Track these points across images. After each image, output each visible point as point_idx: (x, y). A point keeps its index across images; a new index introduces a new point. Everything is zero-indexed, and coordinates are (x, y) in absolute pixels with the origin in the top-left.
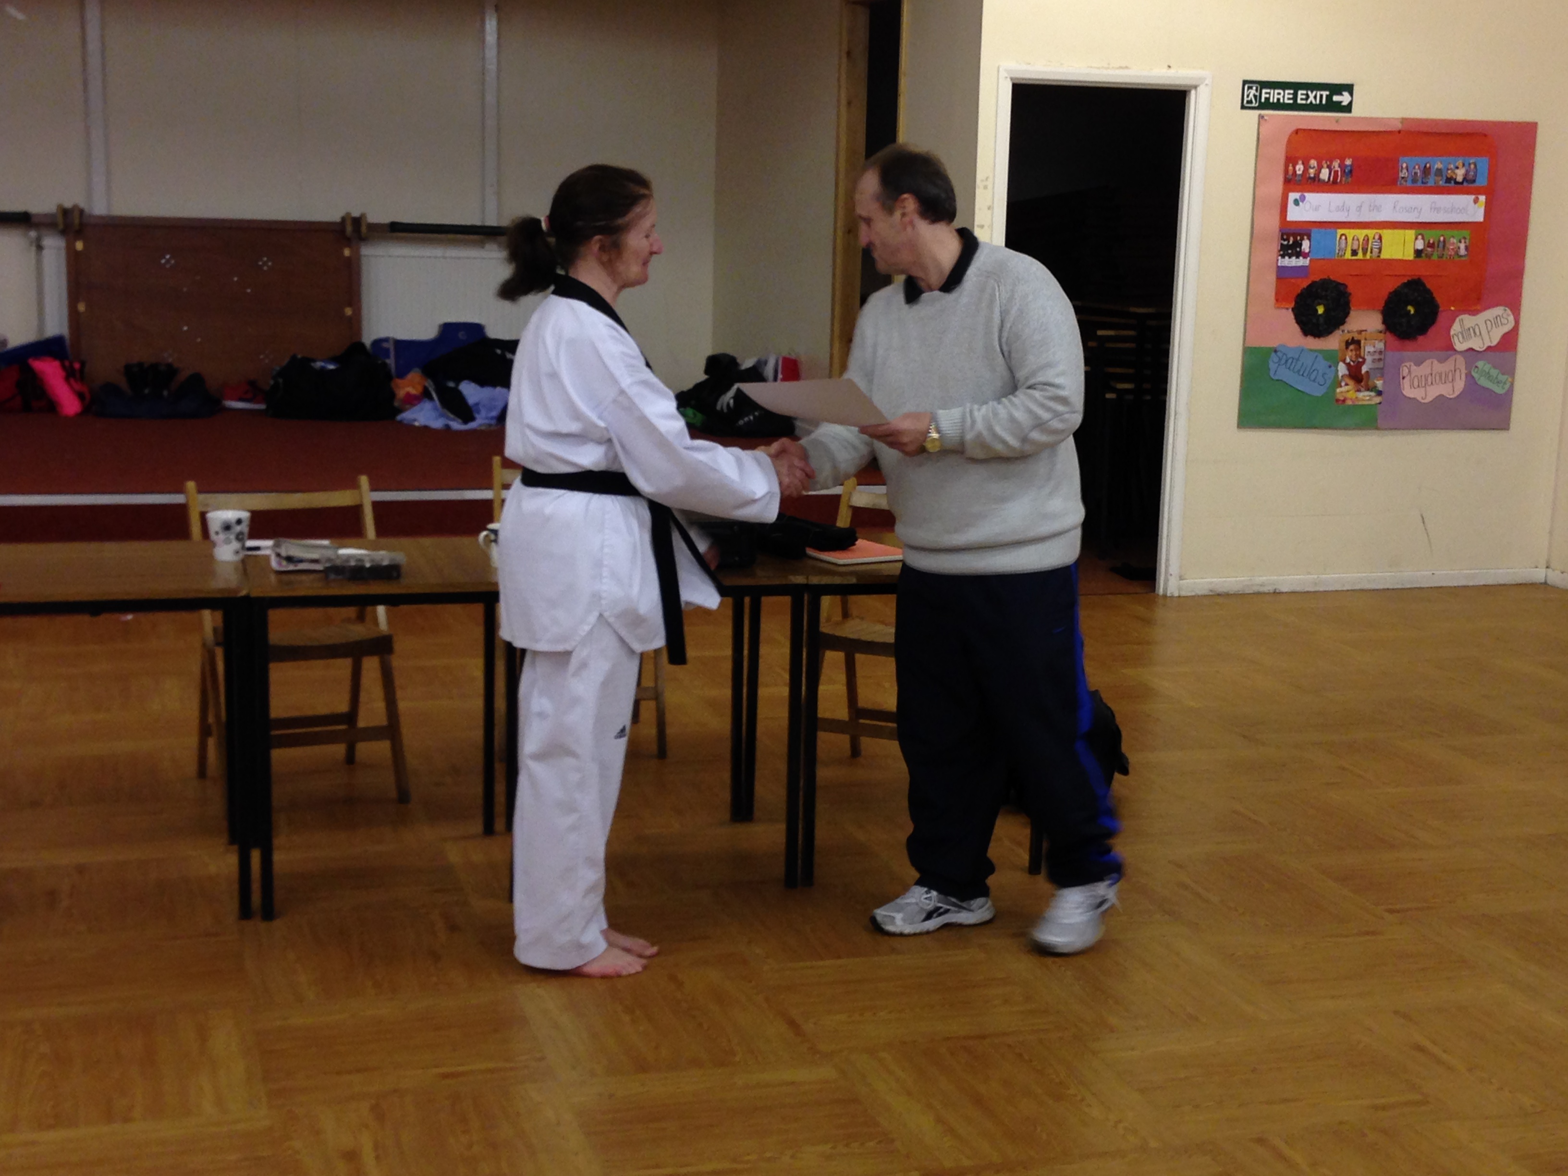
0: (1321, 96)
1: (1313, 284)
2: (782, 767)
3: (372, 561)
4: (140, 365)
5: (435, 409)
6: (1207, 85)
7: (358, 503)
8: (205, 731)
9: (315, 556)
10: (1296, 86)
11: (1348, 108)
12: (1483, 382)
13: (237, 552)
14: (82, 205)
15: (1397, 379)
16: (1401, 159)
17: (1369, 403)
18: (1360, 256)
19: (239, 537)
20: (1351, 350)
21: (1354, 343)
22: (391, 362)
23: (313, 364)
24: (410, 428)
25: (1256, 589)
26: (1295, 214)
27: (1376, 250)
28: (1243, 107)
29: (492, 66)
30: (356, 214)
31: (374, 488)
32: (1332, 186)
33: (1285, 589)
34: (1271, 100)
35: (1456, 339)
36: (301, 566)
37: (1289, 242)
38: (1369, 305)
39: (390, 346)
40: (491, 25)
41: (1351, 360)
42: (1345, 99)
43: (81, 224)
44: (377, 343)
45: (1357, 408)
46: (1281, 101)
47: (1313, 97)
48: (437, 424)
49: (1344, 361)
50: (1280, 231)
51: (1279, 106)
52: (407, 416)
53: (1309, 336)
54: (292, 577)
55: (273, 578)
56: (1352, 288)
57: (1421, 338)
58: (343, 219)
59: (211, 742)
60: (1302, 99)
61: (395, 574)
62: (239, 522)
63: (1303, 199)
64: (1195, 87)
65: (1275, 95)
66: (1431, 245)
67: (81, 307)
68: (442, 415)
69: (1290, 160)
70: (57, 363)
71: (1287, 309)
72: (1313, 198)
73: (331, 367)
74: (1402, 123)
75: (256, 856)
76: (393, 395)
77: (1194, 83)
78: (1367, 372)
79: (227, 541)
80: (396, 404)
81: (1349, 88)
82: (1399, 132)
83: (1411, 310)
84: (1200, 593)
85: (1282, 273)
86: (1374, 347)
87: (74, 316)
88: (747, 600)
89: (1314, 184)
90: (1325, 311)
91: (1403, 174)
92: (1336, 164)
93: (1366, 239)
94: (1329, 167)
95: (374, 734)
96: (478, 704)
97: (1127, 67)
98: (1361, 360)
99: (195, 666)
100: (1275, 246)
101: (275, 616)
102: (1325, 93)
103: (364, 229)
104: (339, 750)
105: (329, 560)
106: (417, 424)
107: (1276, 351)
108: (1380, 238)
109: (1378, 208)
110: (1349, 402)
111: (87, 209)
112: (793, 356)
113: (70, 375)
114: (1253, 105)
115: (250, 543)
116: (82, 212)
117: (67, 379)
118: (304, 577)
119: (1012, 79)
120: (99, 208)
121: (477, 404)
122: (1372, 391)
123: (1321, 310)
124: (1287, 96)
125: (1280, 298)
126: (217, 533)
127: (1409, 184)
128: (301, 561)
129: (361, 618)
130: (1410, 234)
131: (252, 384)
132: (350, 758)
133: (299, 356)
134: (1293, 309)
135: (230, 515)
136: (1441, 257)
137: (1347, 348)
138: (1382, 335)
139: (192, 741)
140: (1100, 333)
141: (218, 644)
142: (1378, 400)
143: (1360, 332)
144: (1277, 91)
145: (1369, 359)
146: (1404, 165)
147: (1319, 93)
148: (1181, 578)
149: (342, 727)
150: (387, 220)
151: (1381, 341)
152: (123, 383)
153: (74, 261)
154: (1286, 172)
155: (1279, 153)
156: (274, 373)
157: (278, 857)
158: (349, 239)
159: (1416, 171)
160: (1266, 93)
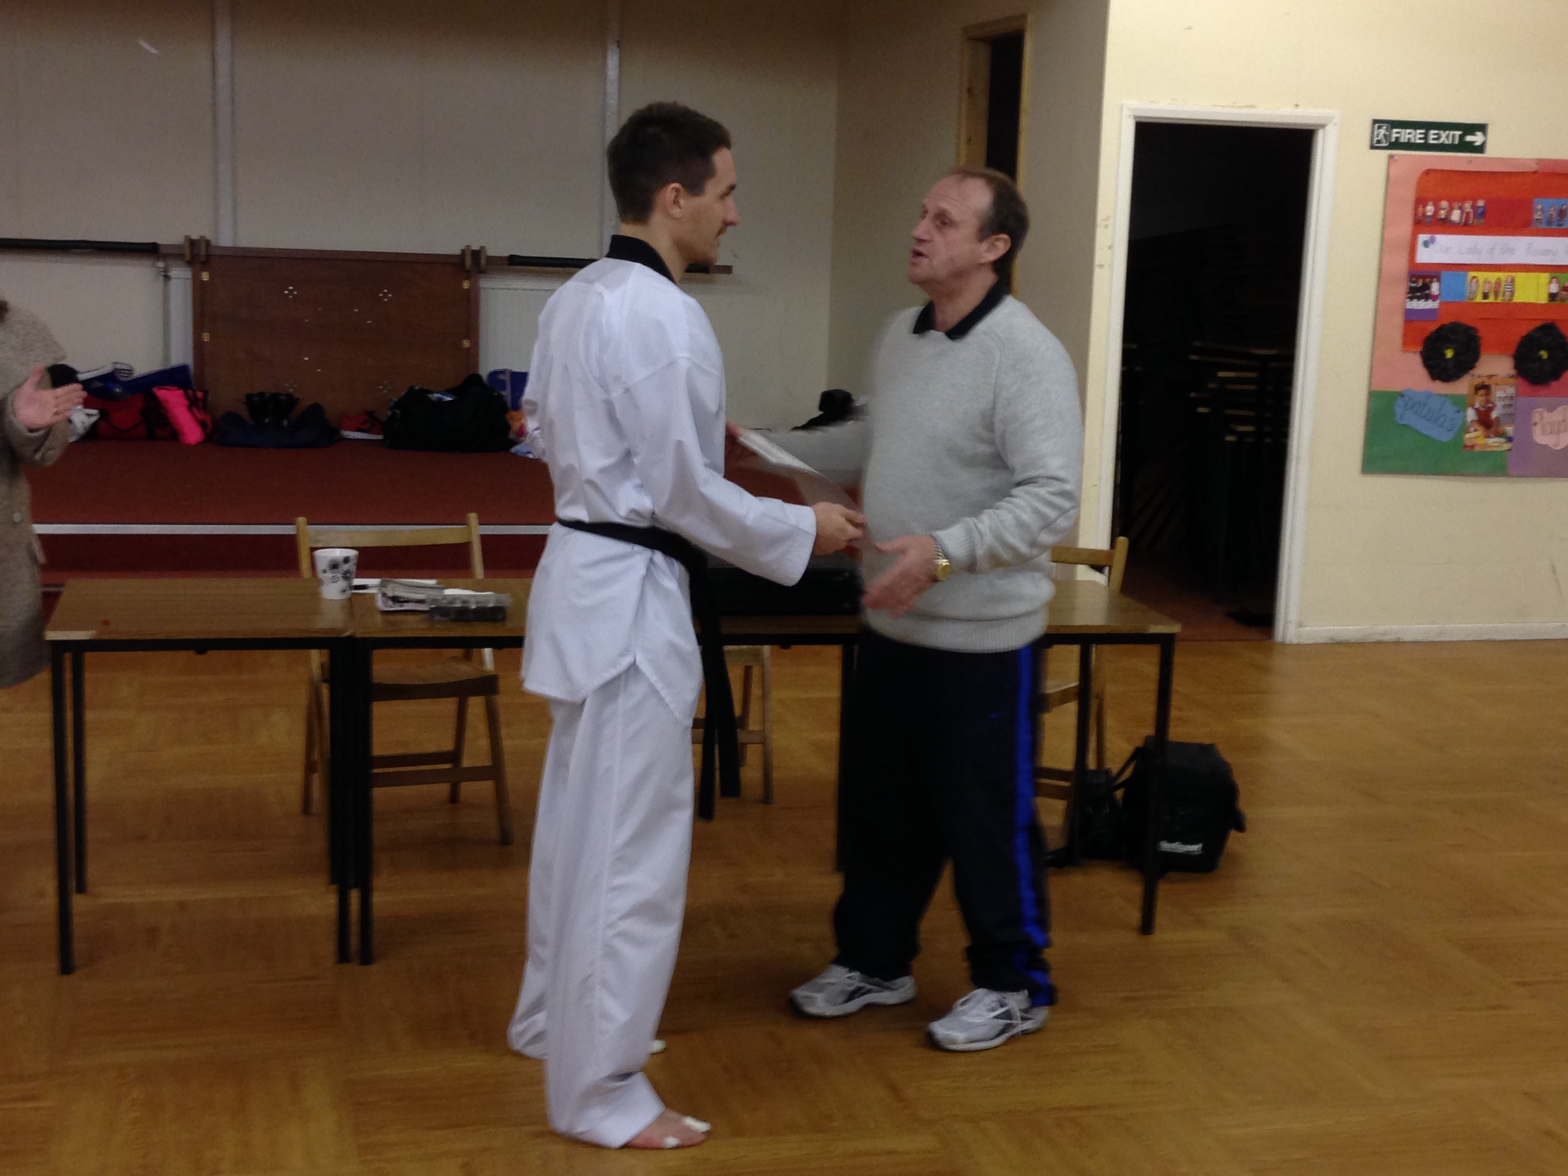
0: (1454, 136)
1: (1441, 328)
3: (477, 603)
4: (261, 394)
6: (1335, 124)
7: (466, 539)
8: (310, 768)
9: (421, 596)
10: (1427, 126)
11: (1481, 149)
13: (344, 591)
14: (208, 237)
15: (1527, 427)
16: (1536, 200)
17: (1498, 449)
18: (1491, 299)
19: (347, 576)
20: (1482, 395)
21: (1483, 388)
22: (506, 393)
23: (430, 396)
24: (523, 460)
26: (1424, 256)
27: (1508, 293)
28: (1372, 147)
30: (475, 247)
31: (483, 522)
32: (1464, 228)
34: (1401, 140)
36: (407, 607)
37: (1417, 285)
38: (1499, 349)
39: (507, 378)
40: (613, 61)
41: (1480, 405)
42: (1477, 139)
43: (208, 256)
44: (494, 375)
45: (1487, 455)
46: (1412, 141)
47: (1445, 137)
49: (1472, 406)
50: (1409, 272)
51: (1409, 146)
52: (521, 448)
53: (1437, 381)
54: (398, 617)
55: (379, 618)
56: (1485, 332)
57: (1554, 384)
58: (463, 251)
59: (316, 779)
60: (1434, 139)
61: (499, 617)
62: (346, 560)
63: (1433, 241)
64: (1323, 126)
65: (1406, 135)
66: (1565, 289)
67: (206, 337)
69: (1420, 201)
70: (181, 392)
71: (1415, 352)
72: (1442, 239)
73: (449, 399)
74: (1537, 164)
75: (355, 896)
76: (507, 428)
77: (1322, 122)
78: (1497, 418)
79: (334, 580)
80: (512, 436)
81: (1483, 128)
82: (1535, 172)
83: (1544, 354)
84: (1321, 641)
85: (1410, 317)
86: (1505, 392)
87: (198, 346)
89: (1444, 226)
90: (1455, 356)
91: (1537, 215)
92: (1468, 206)
93: (1498, 283)
94: (1460, 208)
95: (477, 774)
97: (1252, 106)
98: (1490, 405)
99: (302, 698)
100: (1402, 289)
101: (378, 655)
102: (1458, 133)
103: (483, 262)
104: (443, 789)
105: (434, 601)
107: (1402, 395)
108: (1513, 281)
109: (1511, 251)
110: (1477, 449)
111: (213, 243)
113: (193, 404)
114: (1384, 145)
115: (357, 582)
116: (208, 243)
117: (190, 408)
118: (410, 618)
119: (1135, 117)
120: (225, 239)
122: (1502, 437)
123: (1449, 354)
124: (1418, 136)
125: (1407, 342)
126: (325, 571)
127: (1543, 226)
128: (407, 601)
129: (467, 657)
130: (1545, 277)
131: (370, 414)
132: (454, 797)
133: (417, 388)
134: (1421, 353)
135: (338, 554)
137: (1476, 394)
138: (1512, 381)
139: (298, 776)
140: (1221, 374)
141: (325, 681)
142: (1507, 446)
143: (1490, 377)
144: (1408, 131)
145: (1499, 404)
146: (1539, 207)
147: (1452, 133)
148: (1300, 625)
149: (447, 766)
150: (506, 254)
151: (1511, 386)
152: (244, 412)
153: (199, 289)
154: (1416, 214)
155: (1409, 194)
156: (392, 404)
157: (378, 899)
158: (468, 271)
159: (1552, 213)
160: (1397, 133)
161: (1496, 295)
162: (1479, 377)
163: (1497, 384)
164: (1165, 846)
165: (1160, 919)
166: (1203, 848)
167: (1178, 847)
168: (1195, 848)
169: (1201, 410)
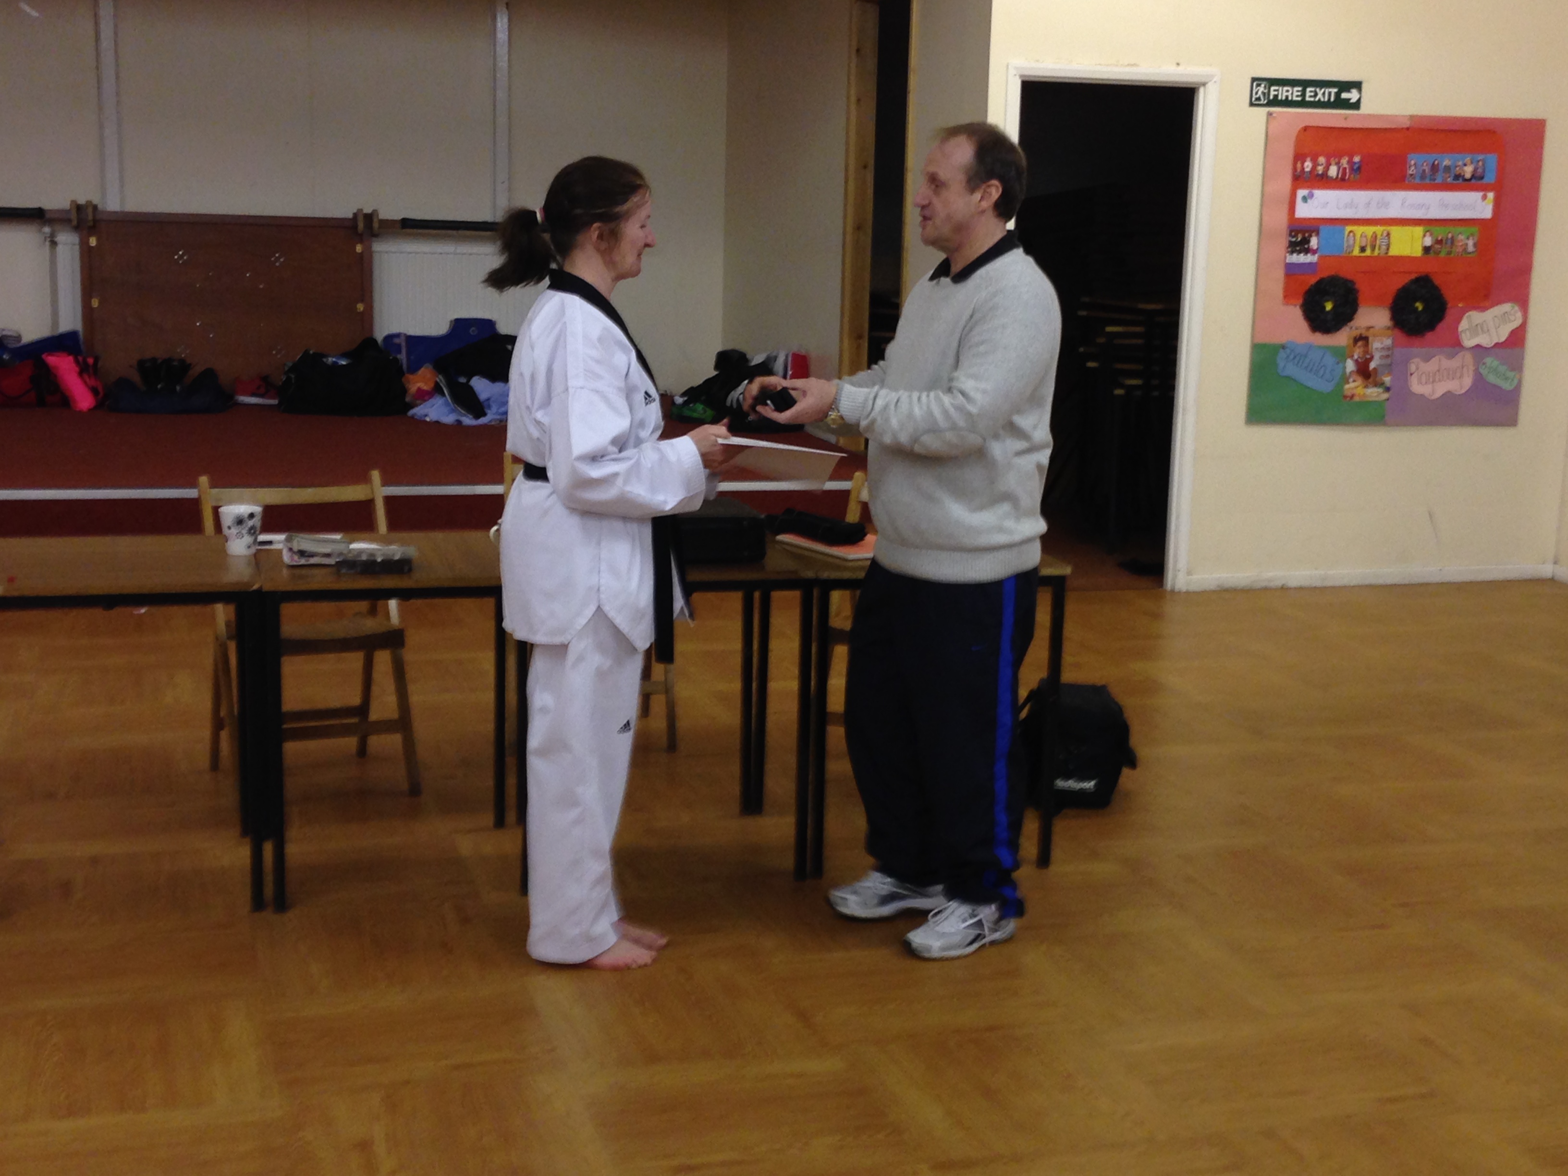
0: (1330, 93)
1: (1321, 281)
2: (792, 760)
3: (382, 555)
4: (153, 360)
5: (447, 404)
6: (1215, 82)
7: (369, 497)
8: (218, 724)
9: (327, 550)
10: (1304, 84)
11: (1357, 105)
12: (1492, 379)
13: (249, 547)
14: (96, 201)
15: (1404, 376)
16: (1409, 156)
17: (1377, 399)
18: (1368, 252)
19: (252, 531)
20: (1359, 347)
21: (1362, 339)
22: (403, 357)
23: (325, 360)
24: (421, 423)
25: (1264, 584)
26: (1304, 211)
27: (1385, 246)
28: (1252, 104)
29: (503, 62)
30: (368, 210)
31: (385, 483)
32: (1341, 183)
33: (1293, 583)
34: (1280, 98)
35: (1463, 335)
36: (313, 561)
37: (1297, 239)
38: (1377, 301)
39: (402, 341)
40: (502, 22)
41: (1359, 356)
42: (1353, 96)
43: (95, 220)
44: (389, 338)
45: (1365, 404)
46: (1290, 98)
47: (1322, 95)
48: (449, 419)
49: (1352, 357)
50: (1289, 227)
51: (1287, 103)
52: (418, 411)
53: (1318, 333)
54: (304, 572)
55: (285, 572)
56: (1363, 286)
57: (1429, 336)
58: (355, 215)
59: (224, 735)
60: (1311, 96)
61: (406, 568)
62: (252, 516)
63: (1311, 196)
64: (1204, 84)
65: (1284, 93)
66: (1439, 242)
67: (95, 303)
68: (453, 411)
69: (1299, 157)
70: (70, 358)
71: (1295, 305)
72: (1320, 194)
73: (344, 363)
74: (1410, 120)
75: (268, 849)
76: (404, 391)
77: (1203, 80)
78: (1375, 369)
79: (240, 535)
80: (408, 399)
81: (1358, 85)
82: (1408, 128)
83: (1419, 306)
84: (1209, 589)
85: (1291, 270)
86: (1382, 343)
87: (88, 313)
88: (757, 595)
89: (1322, 181)
90: (1334, 308)
91: (1411, 171)
92: (1344, 162)
93: (1375, 236)
94: (1338, 164)
95: (386, 727)
96: (489, 697)
97: (1134, 65)
98: (1368, 357)
99: (208, 658)
100: (1282, 243)
101: (288, 610)
102: (1334, 90)
103: (376, 225)
104: (351, 743)
105: (341, 554)
106: (428, 419)
107: (1283, 347)
108: (1388, 235)
109: (1386, 205)
110: (1357, 399)
111: (100, 206)
112: (803, 352)
113: (84, 368)
114: (1262, 102)
115: (263, 537)
116: (95, 207)
117: (81, 374)
118: (316, 571)
119: (1021, 76)
120: (112, 204)
121: (488, 399)
122: (1380, 387)
123: (1329, 306)
124: (1295, 94)
125: (1288, 296)
126: (229, 528)
127: (1417, 181)
128: (312, 555)
129: (373, 612)
130: (1419, 230)
131: (265, 379)
132: (362, 751)
133: (311, 352)
134: (1301, 306)
135: (243, 509)
136: (1449, 253)
137: (1355, 344)
138: (1390, 332)
139: (206, 733)
140: (1109, 329)
141: (230, 638)
142: (1385, 396)
143: (1369, 328)
144: (1285, 88)
145: (1377, 356)
146: (1413, 162)
147: (1327, 91)
148: (1189, 573)
149: (354, 720)
150: (398, 216)
151: (1389, 337)
152: (136, 378)
153: (88, 256)
154: (1295, 169)
155: (1288, 150)
156: (286, 369)
157: (293, 850)
158: (361, 235)
159: (1424, 168)
160: (1275, 90)
161: (1373, 248)
162: (1357, 329)
163: (1374, 336)
164: (1061, 784)
165: (1057, 853)
166: (1095, 785)
167: (1072, 784)
168: (1090, 785)
169: (1091, 364)
